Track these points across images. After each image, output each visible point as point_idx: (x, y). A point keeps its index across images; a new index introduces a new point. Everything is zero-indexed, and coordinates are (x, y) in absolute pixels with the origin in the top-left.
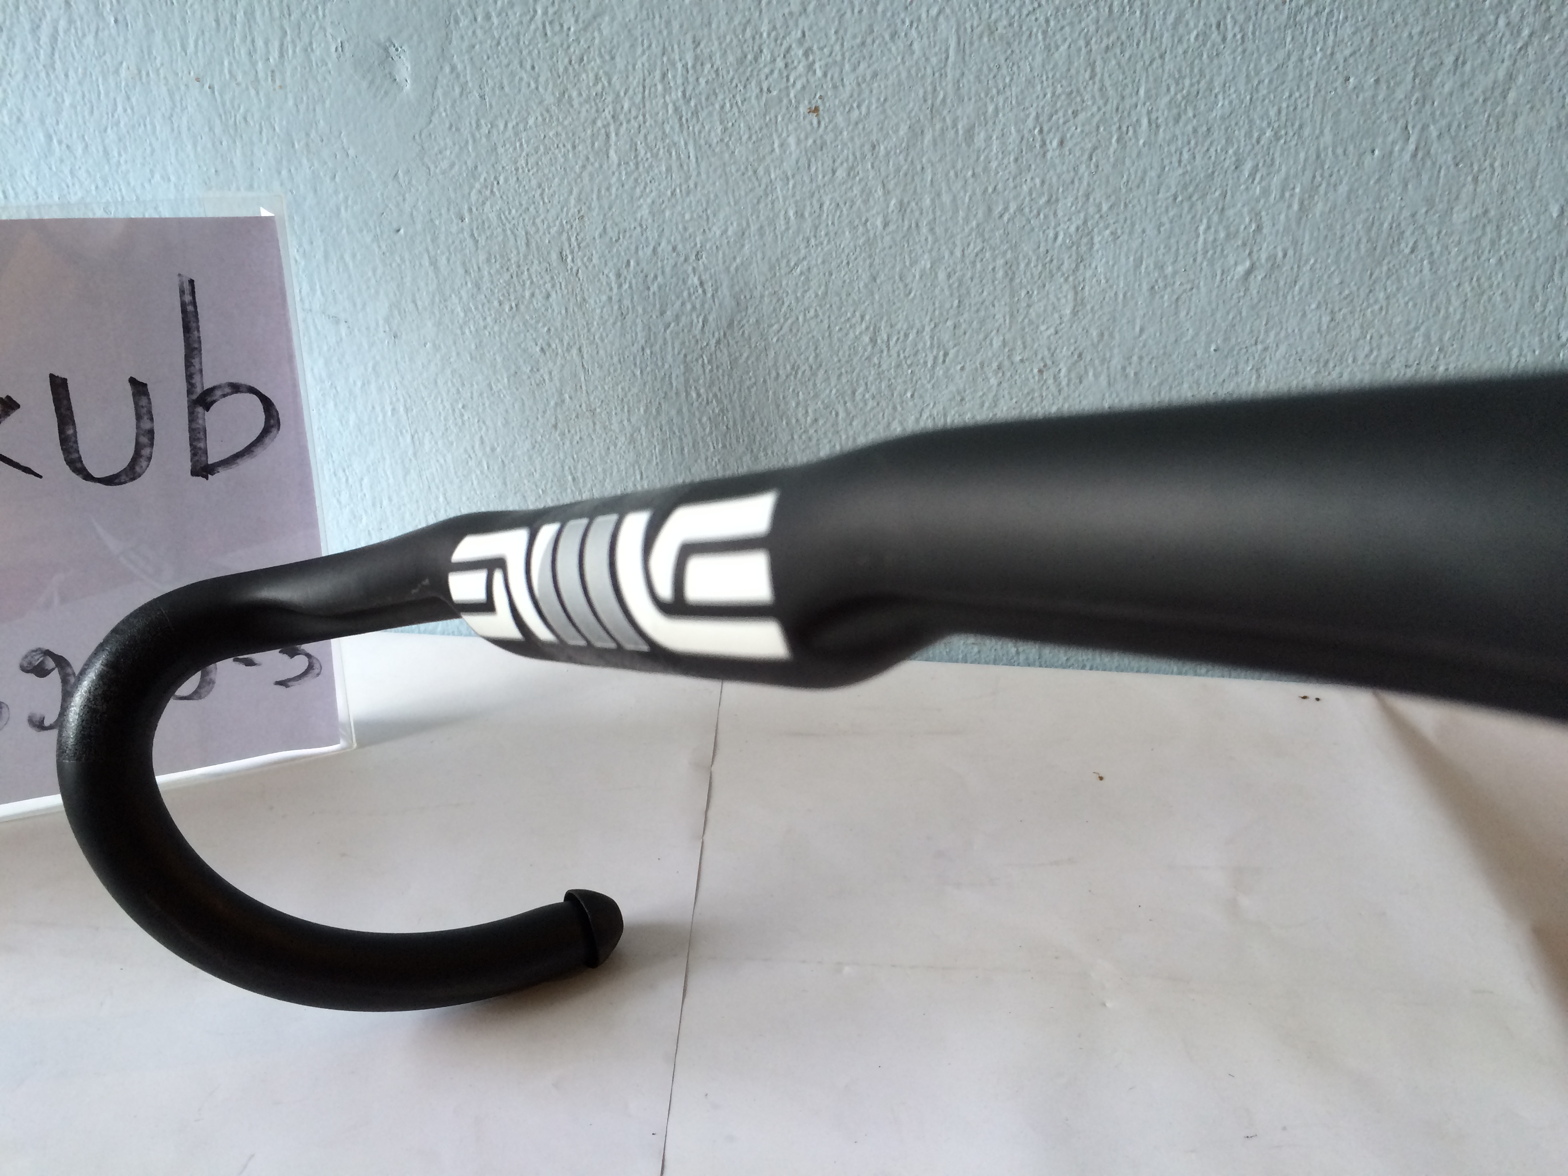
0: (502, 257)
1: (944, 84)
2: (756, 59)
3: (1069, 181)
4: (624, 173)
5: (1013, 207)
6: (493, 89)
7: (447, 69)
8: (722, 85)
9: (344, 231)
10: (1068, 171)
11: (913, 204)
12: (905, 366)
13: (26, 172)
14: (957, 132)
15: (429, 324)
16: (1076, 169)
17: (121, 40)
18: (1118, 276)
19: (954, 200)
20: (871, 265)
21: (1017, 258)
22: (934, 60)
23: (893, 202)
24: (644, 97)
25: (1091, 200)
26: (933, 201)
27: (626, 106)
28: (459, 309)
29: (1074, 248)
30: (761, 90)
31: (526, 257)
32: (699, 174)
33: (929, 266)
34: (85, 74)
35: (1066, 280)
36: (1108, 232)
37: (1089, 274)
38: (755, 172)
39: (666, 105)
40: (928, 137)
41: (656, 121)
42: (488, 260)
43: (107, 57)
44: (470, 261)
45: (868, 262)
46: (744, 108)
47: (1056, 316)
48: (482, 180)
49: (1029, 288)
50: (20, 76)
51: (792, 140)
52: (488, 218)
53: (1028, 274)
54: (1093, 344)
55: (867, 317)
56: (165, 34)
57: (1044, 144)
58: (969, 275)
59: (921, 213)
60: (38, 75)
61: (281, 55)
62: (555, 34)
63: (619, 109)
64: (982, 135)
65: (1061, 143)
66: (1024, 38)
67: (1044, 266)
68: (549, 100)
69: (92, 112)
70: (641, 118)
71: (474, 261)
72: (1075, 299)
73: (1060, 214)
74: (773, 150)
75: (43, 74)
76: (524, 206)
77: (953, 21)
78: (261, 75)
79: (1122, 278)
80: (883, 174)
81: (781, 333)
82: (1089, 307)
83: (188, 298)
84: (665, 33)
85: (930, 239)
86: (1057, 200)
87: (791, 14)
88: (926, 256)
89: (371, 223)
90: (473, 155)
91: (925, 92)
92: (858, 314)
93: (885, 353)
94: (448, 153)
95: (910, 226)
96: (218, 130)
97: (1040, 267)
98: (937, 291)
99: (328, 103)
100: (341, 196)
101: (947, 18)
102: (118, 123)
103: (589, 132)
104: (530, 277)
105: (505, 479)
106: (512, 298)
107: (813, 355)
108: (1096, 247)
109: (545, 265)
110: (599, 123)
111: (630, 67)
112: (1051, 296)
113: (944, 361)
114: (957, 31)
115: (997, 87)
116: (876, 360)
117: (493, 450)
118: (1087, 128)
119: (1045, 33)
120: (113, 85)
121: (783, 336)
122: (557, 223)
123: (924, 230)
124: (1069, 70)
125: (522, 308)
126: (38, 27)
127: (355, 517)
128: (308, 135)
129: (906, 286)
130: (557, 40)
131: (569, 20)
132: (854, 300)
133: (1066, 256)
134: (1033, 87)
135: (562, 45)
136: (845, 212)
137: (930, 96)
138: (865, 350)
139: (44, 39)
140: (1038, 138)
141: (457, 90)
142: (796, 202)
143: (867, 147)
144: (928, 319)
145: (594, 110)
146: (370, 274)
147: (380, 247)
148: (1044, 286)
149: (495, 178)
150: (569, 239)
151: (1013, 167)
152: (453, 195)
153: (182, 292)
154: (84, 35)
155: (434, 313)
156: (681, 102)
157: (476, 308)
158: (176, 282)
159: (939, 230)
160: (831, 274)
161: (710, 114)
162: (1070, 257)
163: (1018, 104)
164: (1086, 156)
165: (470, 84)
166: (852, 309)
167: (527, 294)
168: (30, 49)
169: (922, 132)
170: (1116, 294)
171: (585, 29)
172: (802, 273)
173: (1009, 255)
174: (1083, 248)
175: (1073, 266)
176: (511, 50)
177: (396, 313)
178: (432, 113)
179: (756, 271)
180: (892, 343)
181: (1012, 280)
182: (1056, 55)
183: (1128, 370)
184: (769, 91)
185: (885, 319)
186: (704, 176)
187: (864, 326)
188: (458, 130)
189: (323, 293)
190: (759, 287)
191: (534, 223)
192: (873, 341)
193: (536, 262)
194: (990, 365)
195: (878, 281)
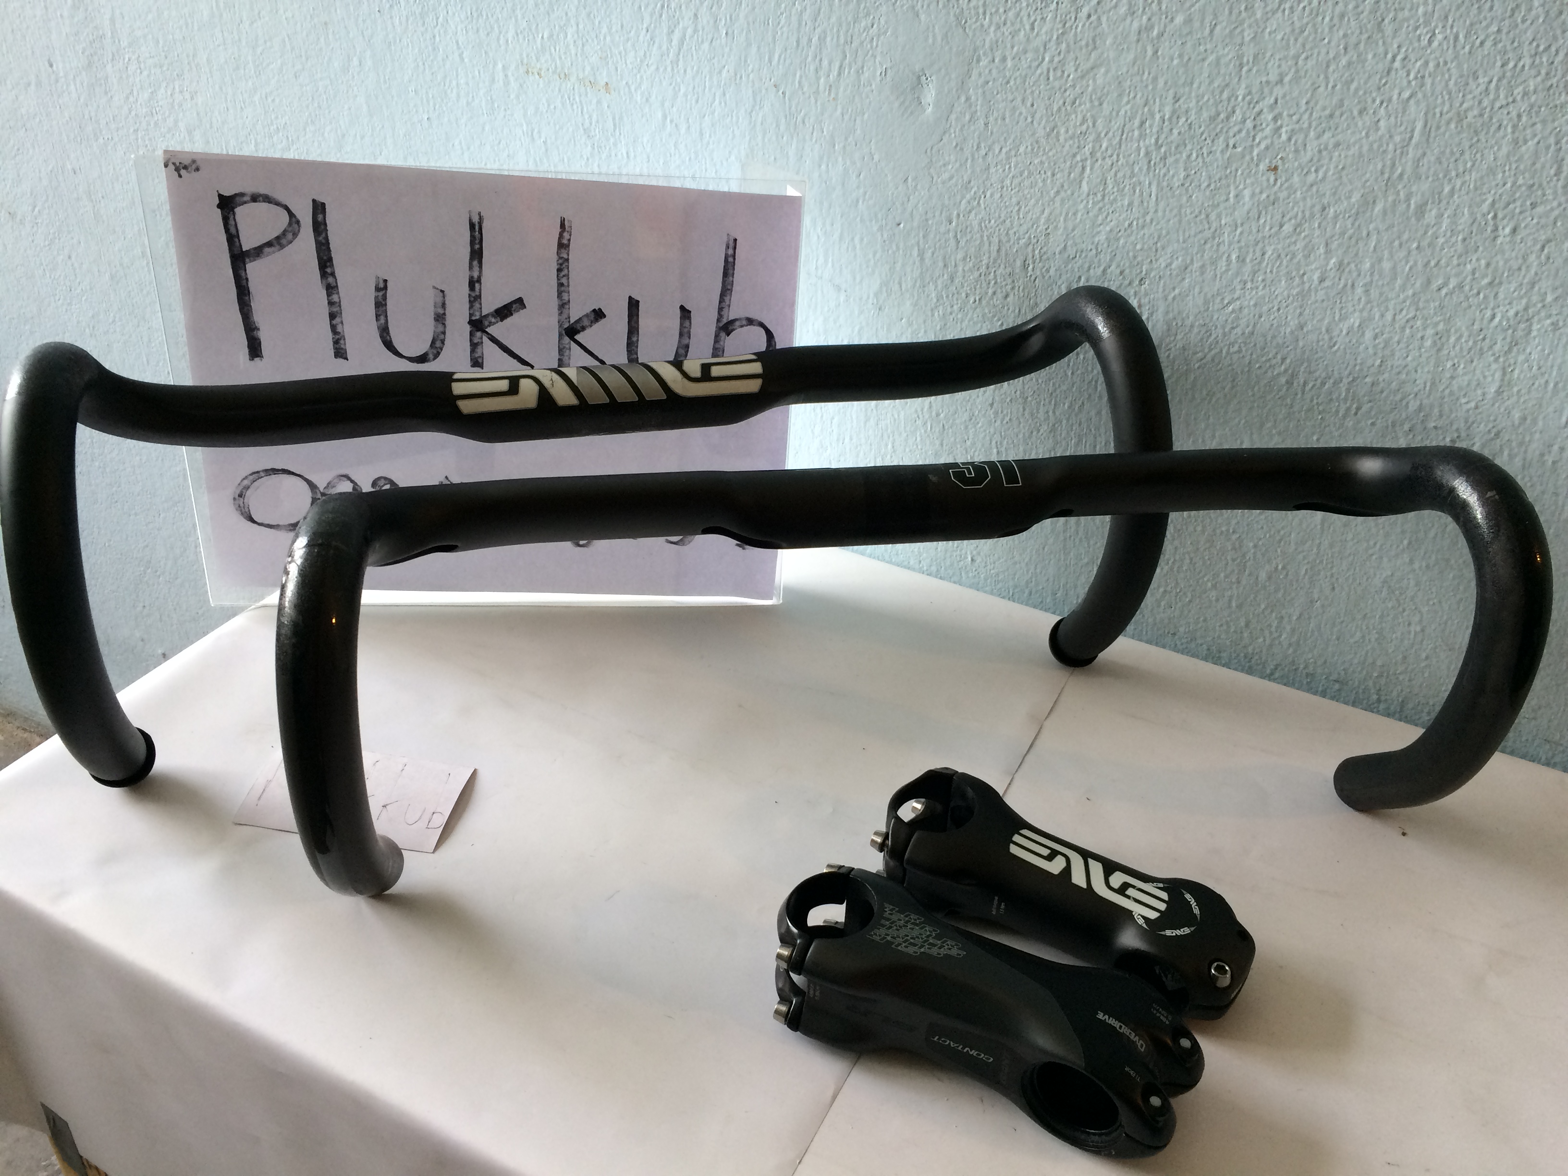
0: (976, 258)
1: (1403, 160)
2: (1228, 118)
3: (1515, 267)
4: (1091, 202)
5: (1453, 283)
6: (996, 119)
7: (963, 99)
8: (1193, 137)
9: (858, 219)
10: (1517, 258)
11: (1353, 266)
12: (1316, 412)
13: (645, 140)
14: (1409, 205)
15: (908, 303)
16: (1525, 258)
17: (727, 50)
18: (1552, 367)
19: (1394, 268)
20: (1301, 314)
21: (1448, 331)
22: (1397, 139)
23: (1333, 260)
24: (1121, 139)
25: (1536, 288)
26: (1372, 266)
27: (1104, 145)
28: (933, 295)
29: (1510, 331)
30: (1227, 146)
31: (995, 261)
32: (1156, 211)
33: (1357, 325)
34: (698, 72)
35: (1496, 360)
36: (1548, 321)
37: (1521, 358)
38: (1207, 216)
39: (1139, 149)
40: (1379, 207)
41: (1127, 162)
42: (964, 259)
43: (715, 61)
44: (950, 257)
45: (1298, 311)
46: (1207, 160)
47: (1479, 392)
48: (972, 192)
49: (1456, 361)
50: (653, 68)
51: (1247, 193)
52: (971, 224)
53: (1458, 348)
54: (1513, 425)
55: (1288, 361)
56: (759, 48)
57: (1496, 229)
58: (1396, 339)
59: (1359, 275)
60: (666, 69)
61: (839, 74)
62: (1055, 79)
63: (1097, 148)
64: (1434, 212)
65: (1514, 230)
66: (1493, 129)
67: (1475, 342)
68: (1041, 133)
69: (697, 101)
70: (1115, 156)
71: (953, 258)
72: (1502, 380)
73: (1501, 296)
74: (1227, 200)
75: (669, 69)
76: (1003, 218)
77: (1423, 105)
78: (821, 88)
79: (1555, 368)
80: (1328, 235)
81: (1204, 361)
82: (1515, 389)
83: (730, 252)
84: (1150, 87)
85: (1363, 299)
86: (1501, 283)
87: (1268, 82)
88: (1357, 314)
89: (880, 216)
90: (969, 172)
91: (1384, 166)
92: (1279, 357)
93: (1299, 396)
94: (950, 167)
95: (1345, 286)
96: (782, 128)
97: (1470, 343)
98: (1362, 347)
99: (866, 116)
100: (862, 191)
101: (1418, 103)
102: (713, 113)
103: (1068, 163)
104: (995, 277)
105: (942, 441)
106: (978, 292)
107: (1230, 385)
108: (1534, 333)
109: (1009, 270)
110: (1078, 158)
111: (1114, 113)
112: (1478, 372)
113: (1356, 414)
114: (1426, 114)
115: (1457, 169)
116: (1289, 401)
117: (938, 415)
118: (1543, 221)
119: (1515, 127)
120: (715, 83)
121: (1205, 364)
122: (1027, 236)
123: (1359, 290)
124: (1534, 164)
125: (984, 302)
126: (673, 31)
127: (822, 447)
128: (846, 139)
129: (1331, 339)
130: (1057, 84)
131: (1070, 68)
132: (1278, 344)
133: (1500, 337)
134: (1494, 174)
135: (1060, 88)
136: (1285, 262)
137: (1387, 170)
138: (1280, 390)
139: (675, 42)
140: (1491, 223)
141: (968, 117)
142: (1240, 248)
143: (1318, 208)
144: (1346, 373)
145: (1076, 145)
146: (871, 256)
147: (882, 236)
148: (1472, 362)
149: (983, 192)
150: (1034, 251)
151: (1460, 247)
152: (947, 202)
153: (728, 247)
154: (702, 42)
155: (913, 296)
156: (1153, 148)
157: (947, 297)
158: (725, 239)
159: (1374, 293)
160: (1260, 317)
161: (1177, 161)
162: (1504, 339)
163: (1476, 189)
164: (1538, 247)
165: (979, 114)
166: (1274, 351)
167: (990, 291)
168: (664, 47)
169: (1374, 202)
170: (1547, 382)
171: (1082, 77)
172: (1233, 311)
173: (1441, 327)
174: (1520, 333)
175: (1506, 348)
176: (1017, 88)
177: (884, 289)
178: (945, 133)
179: (1191, 302)
180: (1307, 388)
181: (1439, 350)
182: (1524, 148)
183: (1546, 458)
184: (1234, 147)
185: (1305, 365)
186: (1160, 214)
187: (1283, 367)
188: (962, 149)
189: (833, 266)
190: (1191, 318)
191: (1007, 234)
192: (1290, 383)
193: (1002, 266)
194: (1402, 425)
195: (1305, 330)
